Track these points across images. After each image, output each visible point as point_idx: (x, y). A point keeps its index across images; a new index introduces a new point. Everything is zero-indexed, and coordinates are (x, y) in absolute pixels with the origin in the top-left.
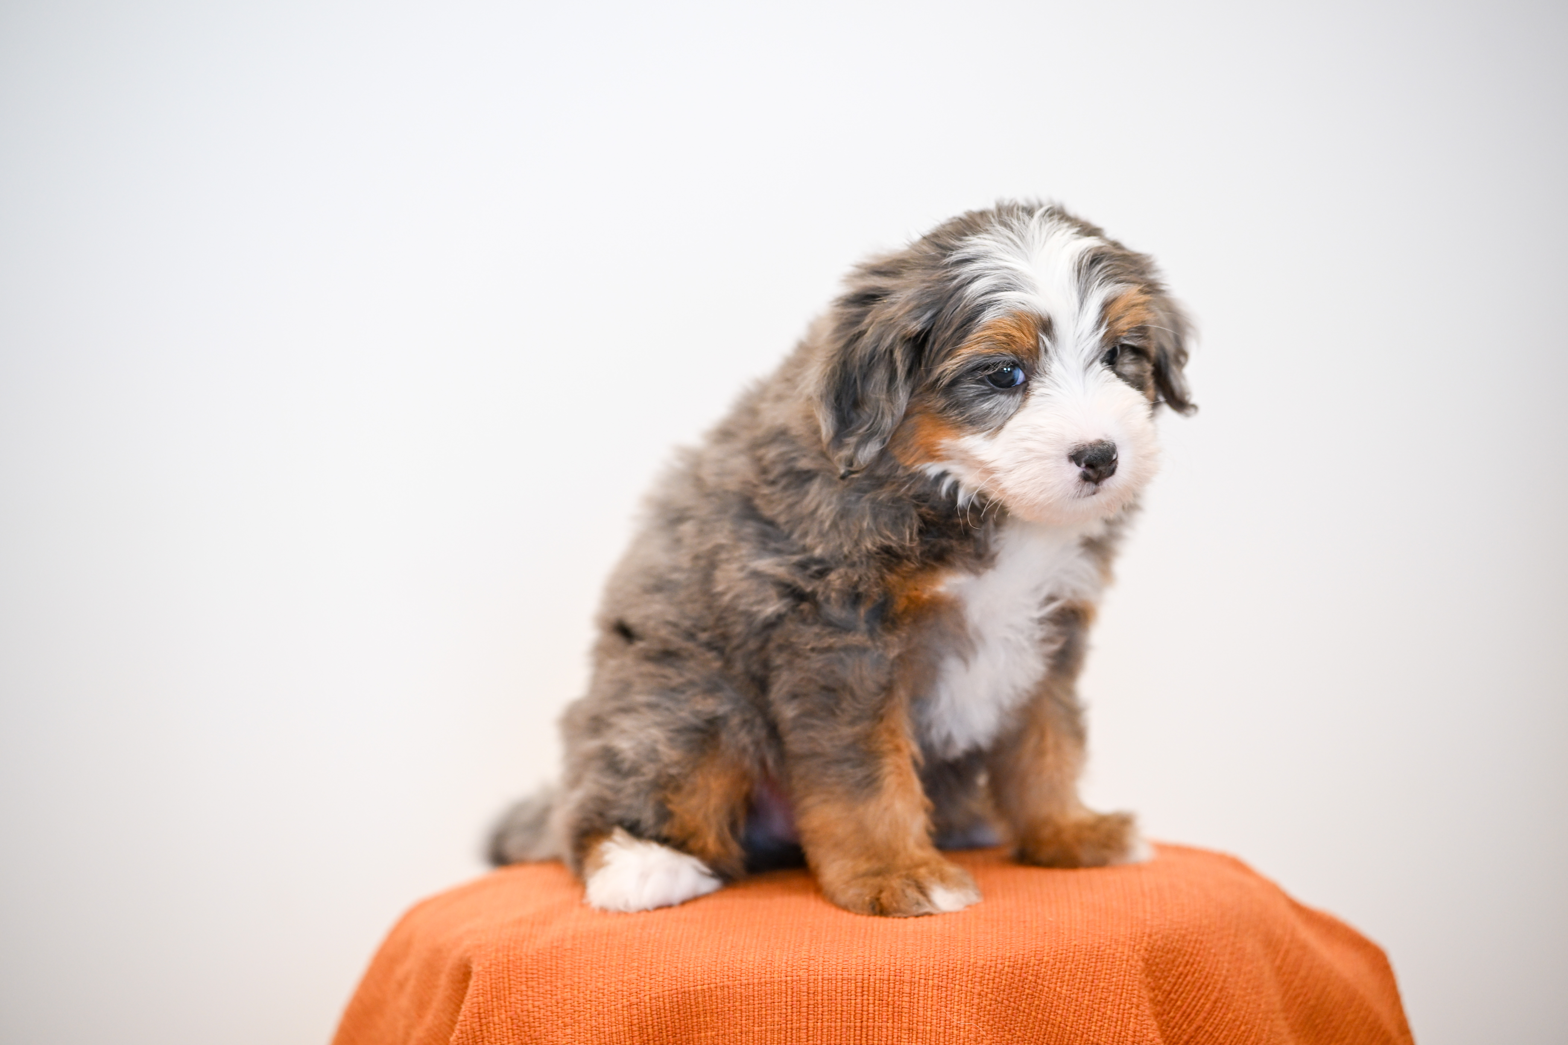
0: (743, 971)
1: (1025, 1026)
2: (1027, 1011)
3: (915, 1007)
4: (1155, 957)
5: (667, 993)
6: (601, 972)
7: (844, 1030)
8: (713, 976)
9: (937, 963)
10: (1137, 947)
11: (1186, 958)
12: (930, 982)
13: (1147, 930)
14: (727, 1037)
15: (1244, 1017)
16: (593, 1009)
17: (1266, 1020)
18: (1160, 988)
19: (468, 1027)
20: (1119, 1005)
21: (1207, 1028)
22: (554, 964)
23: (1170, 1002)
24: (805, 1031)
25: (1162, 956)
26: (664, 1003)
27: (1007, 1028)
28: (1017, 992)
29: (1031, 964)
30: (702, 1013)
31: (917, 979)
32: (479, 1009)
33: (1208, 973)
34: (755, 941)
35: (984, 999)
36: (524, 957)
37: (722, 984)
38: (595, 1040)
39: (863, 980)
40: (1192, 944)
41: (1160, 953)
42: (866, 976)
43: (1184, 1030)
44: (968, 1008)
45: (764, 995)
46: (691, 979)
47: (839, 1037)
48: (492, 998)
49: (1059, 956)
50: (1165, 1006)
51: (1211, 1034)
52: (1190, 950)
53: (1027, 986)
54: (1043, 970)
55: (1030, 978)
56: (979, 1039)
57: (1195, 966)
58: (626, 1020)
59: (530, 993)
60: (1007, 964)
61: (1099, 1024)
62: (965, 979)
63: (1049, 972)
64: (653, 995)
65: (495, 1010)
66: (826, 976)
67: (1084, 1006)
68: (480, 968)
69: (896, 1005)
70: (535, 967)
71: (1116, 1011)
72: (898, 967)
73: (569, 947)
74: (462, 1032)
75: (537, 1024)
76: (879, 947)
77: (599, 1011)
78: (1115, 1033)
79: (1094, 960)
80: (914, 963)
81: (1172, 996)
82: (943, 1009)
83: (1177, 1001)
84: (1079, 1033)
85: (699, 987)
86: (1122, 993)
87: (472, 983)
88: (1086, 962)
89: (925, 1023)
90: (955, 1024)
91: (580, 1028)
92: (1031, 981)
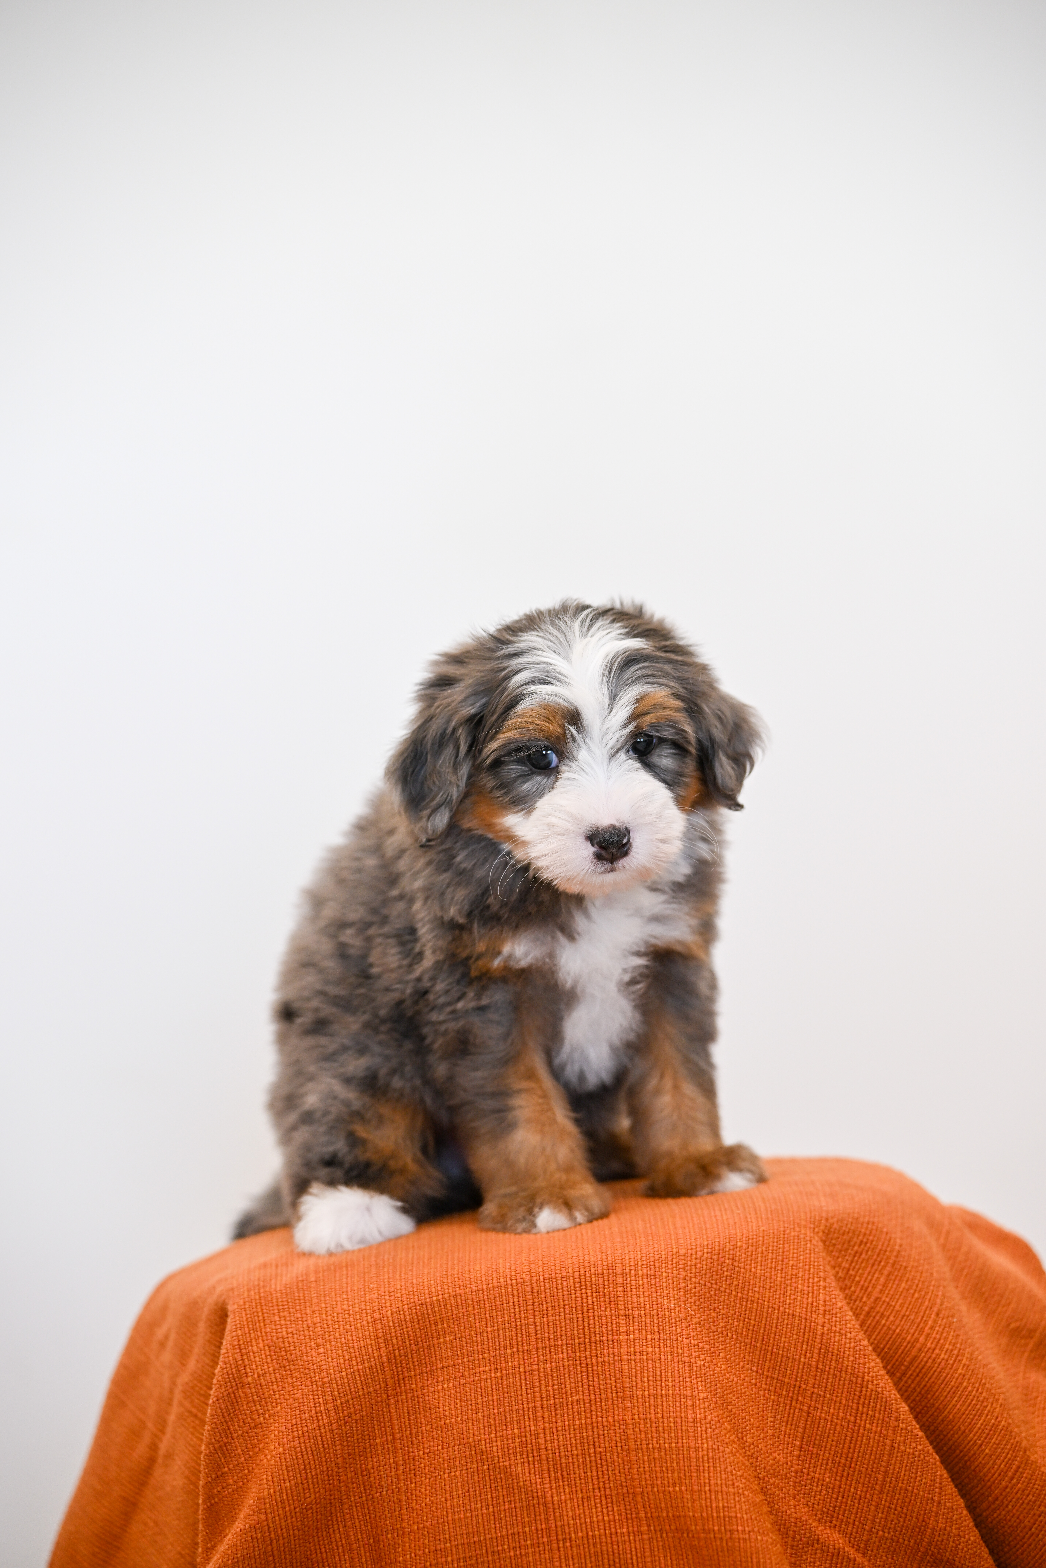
0: (472, 1280)
1: (727, 1305)
2: (727, 1291)
3: (629, 1295)
4: (832, 1239)
5: (406, 1306)
6: (345, 1296)
7: (568, 1322)
8: (446, 1287)
9: (644, 1255)
10: (816, 1230)
11: (861, 1238)
12: (640, 1272)
13: (824, 1215)
14: (464, 1339)
15: (917, 1286)
16: (341, 1328)
17: (939, 1286)
18: (840, 1266)
19: (231, 1358)
20: (808, 1280)
21: (883, 1299)
22: (301, 1295)
23: (850, 1278)
24: (533, 1326)
25: (838, 1238)
26: (405, 1316)
27: (712, 1308)
28: (717, 1275)
29: (727, 1249)
30: (439, 1320)
31: (628, 1270)
32: (239, 1341)
33: (881, 1250)
34: (478, 1255)
35: (689, 1282)
36: (274, 1292)
37: (454, 1293)
38: (346, 1354)
39: (580, 1276)
40: (865, 1225)
41: (836, 1235)
42: (582, 1272)
43: (864, 1302)
44: (675, 1292)
45: (493, 1298)
46: (427, 1292)
47: (564, 1329)
48: (249, 1331)
49: (750, 1241)
50: (847, 1282)
51: (888, 1303)
52: (863, 1230)
53: (725, 1269)
54: (738, 1254)
55: (727, 1261)
56: (689, 1318)
57: (868, 1245)
58: (372, 1334)
59: (283, 1322)
60: (705, 1251)
61: (793, 1297)
62: (670, 1266)
63: (743, 1256)
64: (394, 1310)
65: (253, 1341)
66: (547, 1276)
67: (778, 1283)
68: (236, 1306)
69: (612, 1295)
70: (285, 1300)
71: (806, 1285)
72: (610, 1262)
73: (313, 1279)
74: (225, 1363)
75: (292, 1348)
76: (590, 1247)
77: (347, 1329)
78: (808, 1304)
79: (781, 1242)
80: (623, 1257)
81: (851, 1272)
82: (654, 1295)
83: (855, 1277)
84: (776, 1307)
85: (434, 1298)
86: (810, 1268)
87: (229, 1320)
88: (775, 1244)
89: (639, 1309)
90: (666, 1306)
91: (331, 1346)
92: (728, 1265)
